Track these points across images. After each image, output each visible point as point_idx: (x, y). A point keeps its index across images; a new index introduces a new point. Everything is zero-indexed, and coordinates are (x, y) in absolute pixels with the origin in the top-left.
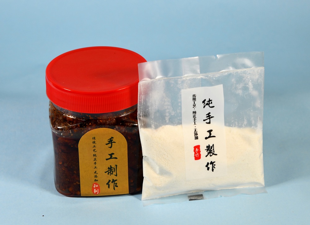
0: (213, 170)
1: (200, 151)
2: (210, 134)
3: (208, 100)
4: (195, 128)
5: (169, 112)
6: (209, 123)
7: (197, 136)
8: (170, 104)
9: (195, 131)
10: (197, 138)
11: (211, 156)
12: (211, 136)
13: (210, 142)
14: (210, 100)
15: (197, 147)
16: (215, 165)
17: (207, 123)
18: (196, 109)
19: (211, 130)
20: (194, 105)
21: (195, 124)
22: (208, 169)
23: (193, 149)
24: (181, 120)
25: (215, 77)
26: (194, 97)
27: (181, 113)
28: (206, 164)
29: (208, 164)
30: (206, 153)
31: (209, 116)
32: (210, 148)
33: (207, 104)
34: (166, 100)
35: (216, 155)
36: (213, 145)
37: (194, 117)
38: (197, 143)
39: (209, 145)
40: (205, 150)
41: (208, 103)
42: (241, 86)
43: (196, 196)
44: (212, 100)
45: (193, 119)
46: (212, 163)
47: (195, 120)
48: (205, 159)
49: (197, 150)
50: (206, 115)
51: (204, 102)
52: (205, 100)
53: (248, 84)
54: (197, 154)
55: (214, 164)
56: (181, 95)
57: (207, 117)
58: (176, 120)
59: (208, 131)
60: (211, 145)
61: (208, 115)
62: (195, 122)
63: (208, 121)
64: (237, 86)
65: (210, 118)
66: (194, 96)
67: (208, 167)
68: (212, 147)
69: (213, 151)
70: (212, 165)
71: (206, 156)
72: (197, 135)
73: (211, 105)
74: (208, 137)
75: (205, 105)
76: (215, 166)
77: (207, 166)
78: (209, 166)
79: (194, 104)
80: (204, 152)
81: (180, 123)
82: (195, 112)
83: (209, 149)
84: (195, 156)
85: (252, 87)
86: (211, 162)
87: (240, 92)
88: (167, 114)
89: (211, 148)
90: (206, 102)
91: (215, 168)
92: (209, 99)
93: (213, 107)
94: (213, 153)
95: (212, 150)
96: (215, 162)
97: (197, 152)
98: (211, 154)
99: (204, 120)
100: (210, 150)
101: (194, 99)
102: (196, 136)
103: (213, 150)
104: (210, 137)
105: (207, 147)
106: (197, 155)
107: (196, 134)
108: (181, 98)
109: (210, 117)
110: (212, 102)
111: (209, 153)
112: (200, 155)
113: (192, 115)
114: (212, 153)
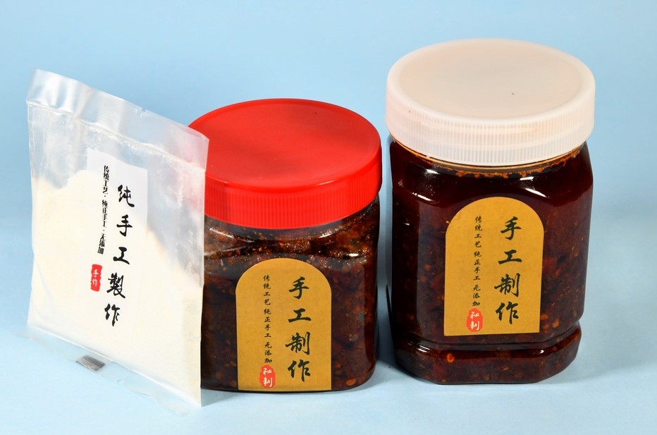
0: (113, 323)
1: (101, 277)
2: (123, 255)
4: (104, 232)
6: (125, 234)
9: (103, 237)
10: (101, 251)
11: (115, 295)
12: (123, 258)
13: (119, 268)
14: (127, 191)
15: (97, 269)
16: (118, 314)
17: (120, 232)
18: (108, 198)
19: (126, 249)
20: (106, 189)
21: (104, 226)
23: (91, 268)
26: (106, 172)
28: (105, 306)
29: (108, 307)
30: (109, 286)
31: (125, 223)
32: (117, 280)
33: (124, 196)
35: (124, 297)
36: (122, 277)
37: (105, 211)
39: (116, 273)
40: (109, 280)
41: (125, 194)
44: (130, 191)
45: (102, 215)
46: (115, 308)
47: (105, 218)
48: (105, 296)
49: (96, 273)
50: (123, 217)
51: (119, 190)
52: (122, 187)
54: (96, 280)
55: (118, 311)
59: (120, 249)
60: (119, 276)
62: (104, 222)
63: (123, 229)
66: (106, 168)
67: (107, 313)
68: (119, 280)
69: (120, 287)
70: (114, 311)
71: (108, 291)
72: (104, 246)
73: (129, 200)
74: (117, 258)
75: (122, 195)
76: (118, 317)
77: (106, 310)
78: (109, 312)
79: (106, 186)
82: (105, 203)
83: (115, 280)
84: (92, 282)
86: (114, 306)
89: (118, 282)
90: (123, 192)
91: (117, 320)
92: (127, 187)
93: (132, 205)
94: (120, 290)
95: (119, 284)
96: (119, 308)
97: (95, 277)
98: (116, 292)
99: (118, 226)
100: (116, 282)
101: (106, 176)
102: (101, 247)
103: (121, 286)
104: (121, 259)
105: (112, 276)
106: (95, 282)
107: (102, 243)
110: (130, 195)
111: (112, 288)
112: (99, 284)
113: (101, 207)
114: (118, 290)
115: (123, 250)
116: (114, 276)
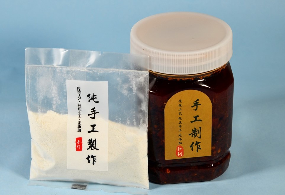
0: (93, 164)
1: (82, 144)
2: (94, 128)
3: (93, 95)
4: (80, 121)
5: (56, 100)
6: (94, 118)
7: (80, 128)
8: (57, 93)
9: (79, 123)
10: (79, 130)
11: (92, 150)
12: (94, 130)
13: (93, 136)
14: (94, 96)
15: (79, 140)
16: (95, 159)
17: (91, 118)
18: (81, 102)
19: (95, 125)
20: (80, 98)
21: (80, 117)
22: (89, 161)
23: (75, 140)
24: (67, 110)
25: (100, 73)
26: (79, 90)
27: (66, 103)
28: (87, 157)
29: (89, 157)
30: (88, 146)
31: (94, 111)
32: (92, 142)
33: (92, 99)
34: (53, 88)
35: (98, 149)
36: (95, 140)
37: (79, 109)
38: (79, 135)
39: (91, 139)
40: (87, 143)
41: (92, 98)
43: (81, 185)
44: (96, 95)
45: (78, 112)
46: (92, 157)
47: (80, 113)
48: (86, 152)
49: (79, 142)
50: (91, 110)
51: (89, 96)
53: (132, 86)
54: (79, 146)
55: (95, 158)
56: (66, 85)
57: (92, 112)
58: (62, 109)
59: (91, 126)
60: (93, 139)
61: (93, 110)
62: (80, 115)
63: (93, 116)
65: (94, 114)
66: (78, 88)
67: (89, 160)
69: (95, 145)
70: (92, 158)
71: (88, 149)
72: (81, 127)
73: (95, 100)
74: (90, 131)
75: (90, 99)
76: (95, 160)
77: (88, 159)
78: (89, 159)
79: (79, 96)
80: (85, 145)
81: (66, 113)
82: (80, 105)
83: (91, 142)
84: (76, 147)
86: (92, 155)
88: (54, 102)
89: (93, 143)
90: (91, 97)
91: (95, 162)
92: (94, 94)
93: (98, 102)
94: (95, 147)
95: (94, 144)
96: (95, 156)
97: (79, 144)
98: (93, 148)
99: (89, 115)
100: (92, 144)
101: (79, 92)
102: (79, 128)
103: (95, 144)
104: (93, 131)
105: (89, 140)
106: (78, 147)
107: (79, 126)
108: (66, 88)
109: (95, 112)
110: (96, 97)
111: (90, 147)
112: (81, 147)
113: (77, 108)
114: (93, 147)
115: (93, 126)
116: (90, 141)
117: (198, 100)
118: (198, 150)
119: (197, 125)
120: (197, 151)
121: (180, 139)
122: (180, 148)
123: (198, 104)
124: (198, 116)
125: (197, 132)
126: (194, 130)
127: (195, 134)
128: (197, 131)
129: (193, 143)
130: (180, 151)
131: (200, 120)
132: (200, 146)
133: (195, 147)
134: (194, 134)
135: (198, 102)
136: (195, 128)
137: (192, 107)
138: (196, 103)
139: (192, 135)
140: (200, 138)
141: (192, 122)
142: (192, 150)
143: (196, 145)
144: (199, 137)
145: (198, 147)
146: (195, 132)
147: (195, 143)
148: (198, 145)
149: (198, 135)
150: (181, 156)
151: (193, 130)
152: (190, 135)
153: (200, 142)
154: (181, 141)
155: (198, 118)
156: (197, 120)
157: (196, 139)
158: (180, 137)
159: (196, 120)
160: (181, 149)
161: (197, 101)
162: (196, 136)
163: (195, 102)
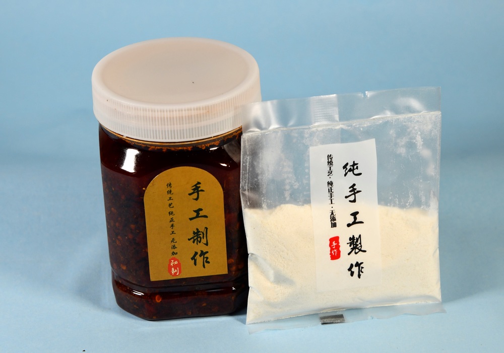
0: (359, 276)
1: (339, 246)
2: (355, 219)
3: (352, 164)
4: (332, 209)
5: (290, 183)
6: (354, 201)
7: (335, 222)
8: (292, 171)
9: (332, 213)
10: (334, 225)
11: (356, 253)
12: (357, 221)
13: (355, 231)
14: (354, 164)
15: (335, 240)
16: (362, 268)
17: (350, 201)
18: (333, 179)
19: (357, 213)
20: (330, 173)
21: (332, 203)
22: (352, 274)
23: (328, 242)
24: (309, 196)
25: (362, 127)
26: (330, 160)
27: (309, 184)
28: (349, 267)
29: (352, 266)
30: (349, 249)
31: (354, 190)
32: (355, 241)
33: (350, 170)
34: (285, 164)
35: (365, 251)
36: (360, 236)
37: (330, 191)
38: (334, 232)
39: (353, 236)
40: (348, 244)
41: (351, 168)
42: (403, 141)
43: (333, 317)
44: (357, 164)
45: (328, 194)
46: (358, 265)
47: (331, 196)
48: (347, 258)
49: (334, 244)
50: (350, 188)
51: (345, 167)
52: (347, 164)
53: (415, 139)
54: (335, 250)
55: (361, 266)
56: (309, 156)
57: (350, 192)
58: (302, 197)
59: (352, 215)
60: (356, 236)
61: (352, 189)
62: (331, 200)
63: (352, 198)
64: (398, 141)
65: (354, 194)
66: (329, 156)
67: (351, 271)
68: (357, 239)
69: (360, 245)
70: (358, 267)
71: (349, 254)
72: (335, 220)
73: (356, 172)
74: (351, 223)
75: (347, 171)
76: (363, 270)
77: (350, 269)
78: (353, 270)
79: (330, 170)
80: (345, 248)
81: (307, 201)
82: (330, 183)
83: (353, 242)
84: (331, 254)
85: (422, 143)
86: (357, 262)
87: (402, 151)
88: (287, 187)
89: (357, 241)
90: (348, 167)
91: (363, 272)
92: (354, 162)
93: (360, 174)
94: (360, 248)
95: (358, 243)
96: (362, 263)
97: (334, 247)
98: (357, 251)
99: (346, 197)
100: (355, 244)
101: (330, 163)
102: (333, 222)
103: (360, 243)
104: (354, 223)
105: (350, 239)
106: (334, 252)
107: (333, 219)
108: (309, 160)
109: (356, 191)
110: (357, 167)
111: (353, 249)
112: (339, 252)
113: (326, 188)
114: (358, 249)
115: (355, 214)
116: (352, 239)
117: (199, 183)
118: (206, 264)
119: (200, 224)
120: (204, 266)
121: (174, 247)
122: (174, 261)
123: (200, 189)
124: (201, 210)
125: (201, 236)
126: (196, 231)
127: (199, 239)
128: (201, 233)
129: (196, 253)
130: (175, 267)
131: (206, 217)
132: (207, 258)
133: (200, 260)
134: (197, 239)
135: (200, 187)
136: (197, 229)
137: (190, 194)
138: (197, 189)
139: (193, 240)
140: (207, 244)
141: (191, 219)
142: (195, 264)
143: (200, 256)
144: (205, 244)
145: (205, 259)
146: (197, 236)
147: (199, 253)
148: (204, 256)
149: (204, 241)
150: (178, 274)
151: (194, 232)
152: (189, 240)
153: (207, 252)
154: (175, 251)
155: (201, 213)
156: (200, 215)
157: (201, 247)
158: (173, 244)
159: (198, 216)
160: (176, 263)
161: (198, 186)
162: (200, 242)
163: (195, 187)
